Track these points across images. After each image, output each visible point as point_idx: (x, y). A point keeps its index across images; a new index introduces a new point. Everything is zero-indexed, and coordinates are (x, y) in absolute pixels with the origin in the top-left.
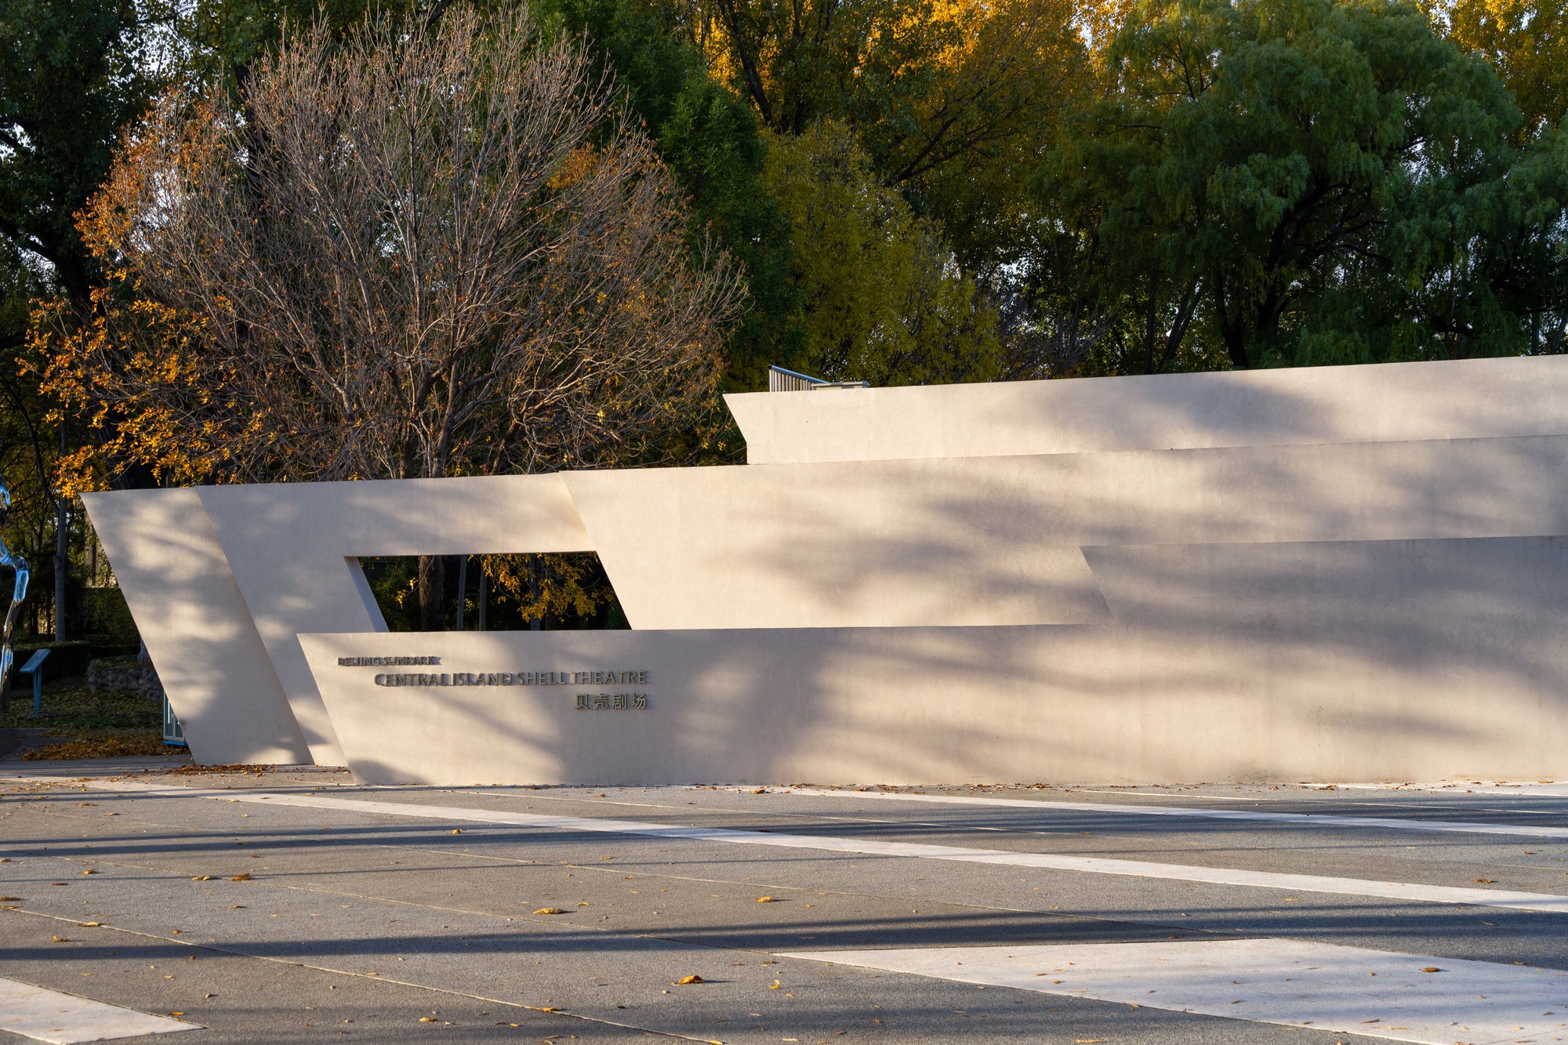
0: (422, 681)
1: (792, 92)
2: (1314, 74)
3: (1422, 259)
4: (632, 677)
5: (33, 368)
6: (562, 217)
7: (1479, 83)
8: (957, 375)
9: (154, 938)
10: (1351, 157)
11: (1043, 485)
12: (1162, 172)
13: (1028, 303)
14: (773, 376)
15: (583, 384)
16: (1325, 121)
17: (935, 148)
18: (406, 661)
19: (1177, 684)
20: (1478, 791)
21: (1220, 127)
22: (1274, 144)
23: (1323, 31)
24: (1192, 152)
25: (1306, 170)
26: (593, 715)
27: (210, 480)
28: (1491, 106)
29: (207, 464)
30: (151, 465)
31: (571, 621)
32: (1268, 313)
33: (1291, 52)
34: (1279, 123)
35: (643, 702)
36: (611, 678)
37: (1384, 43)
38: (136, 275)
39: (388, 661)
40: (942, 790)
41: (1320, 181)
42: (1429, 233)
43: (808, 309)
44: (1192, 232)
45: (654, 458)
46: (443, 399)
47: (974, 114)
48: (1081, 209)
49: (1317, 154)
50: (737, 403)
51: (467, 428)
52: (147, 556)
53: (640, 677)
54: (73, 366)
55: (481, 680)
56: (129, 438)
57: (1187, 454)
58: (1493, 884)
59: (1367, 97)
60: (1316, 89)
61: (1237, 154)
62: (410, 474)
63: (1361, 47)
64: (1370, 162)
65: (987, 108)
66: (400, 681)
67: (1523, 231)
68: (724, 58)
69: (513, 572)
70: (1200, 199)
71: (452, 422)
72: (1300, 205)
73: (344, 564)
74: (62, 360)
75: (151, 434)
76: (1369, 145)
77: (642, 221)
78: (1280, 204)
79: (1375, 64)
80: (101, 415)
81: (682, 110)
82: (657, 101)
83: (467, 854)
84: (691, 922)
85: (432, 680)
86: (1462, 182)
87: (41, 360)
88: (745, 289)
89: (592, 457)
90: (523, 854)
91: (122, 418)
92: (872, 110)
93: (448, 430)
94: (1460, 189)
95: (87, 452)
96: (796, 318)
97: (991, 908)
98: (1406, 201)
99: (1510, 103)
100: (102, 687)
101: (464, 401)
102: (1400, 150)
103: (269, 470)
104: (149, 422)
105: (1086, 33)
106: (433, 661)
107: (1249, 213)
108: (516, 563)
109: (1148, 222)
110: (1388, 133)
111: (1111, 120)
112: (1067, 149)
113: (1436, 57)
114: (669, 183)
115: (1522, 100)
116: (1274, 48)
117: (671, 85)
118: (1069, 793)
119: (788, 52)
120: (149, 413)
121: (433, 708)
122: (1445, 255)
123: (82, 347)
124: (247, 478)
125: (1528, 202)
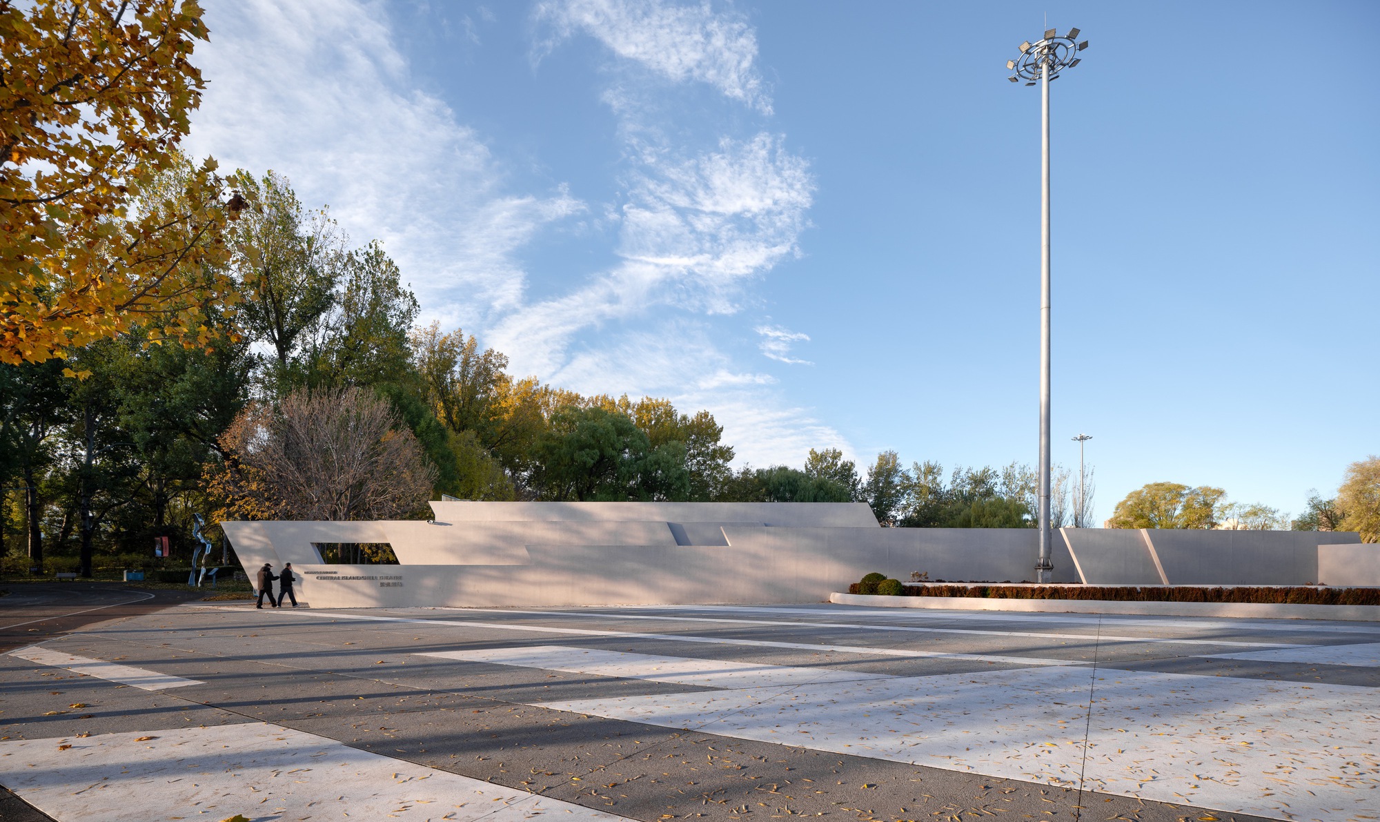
0: (332, 578)
1: (461, 422)
2: (601, 430)
3: (627, 478)
4: (397, 578)
5: (204, 484)
6: (384, 449)
7: (641, 437)
8: (503, 500)
9: (211, 655)
10: (610, 452)
11: (518, 530)
12: (562, 451)
13: (529, 483)
14: (443, 497)
15: (389, 496)
16: (604, 442)
17: (501, 441)
18: (327, 573)
19: (548, 584)
20: (622, 607)
21: (577, 441)
22: (591, 447)
23: (604, 420)
24: (570, 447)
25: (598, 454)
26: (385, 588)
27: (269, 519)
28: (644, 442)
29: (266, 514)
30: (248, 514)
31: (389, 562)
32: (589, 489)
33: (595, 424)
34: (593, 442)
35: (401, 585)
36: (391, 578)
37: (619, 424)
38: (240, 457)
39: (321, 573)
40: (486, 608)
41: (602, 457)
42: (628, 472)
43: (461, 480)
44: (570, 467)
45: (411, 518)
46: (346, 499)
47: (513, 433)
48: (543, 459)
49: (601, 450)
50: (433, 504)
51: (355, 508)
52: (245, 542)
53: (400, 578)
54: (219, 484)
55: (350, 578)
56: (240, 506)
57: (556, 523)
58: (613, 630)
59: (614, 437)
60: (602, 434)
61: (582, 448)
62: (334, 520)
63: (613, 424)
64: (614, 453)
65: (516, 431)
66: (324, 578)
67: (651, 473)
68: (442, 411)
69: (370, 548)
70: (572, 459)
71: (349, 506)
72: (597, 462)
73: (310, 546)
74: (215, 482)
75: (248, 505)
76: (614, 449)
77: (407, 452)
78: (592, 462)
79: (617, 429)
80: (229, 499)
81: (423, 423)
82: (416, 420)
83: (334, 628)
84: (391, 646)
85: (335, 578)
86: (637, 459)
87: (207, 482)
88: (438, 473)
89: (393, 517)
90: (350, 627)
91: (237, 500)
92: (483, 428)
93: (348, 508)
94: (636, 461)
95: (224, 510)
96: (457, 482)
97: (480, 640)
98: (623, 463)
99: (648, 441)
100: (238, 579)
101: (353, 500)
102: (622, 451)
103: (288, 516)
104: (247, 501)
105: (545, 414)
106: (335, 573)
107: (585, 463)
108: (371, 546)
109: (559, 464)
110: (619, 446)
111: (549, 437)
112: (538, 443)
113: (631, 429)
114: (418, 443)
115: (651, 441)
116: (591, 423)
117: (420, 415)
118: (519, 608)
119: (460, 411)
120: (247, 499)
121: (335, 586)
122: (632, 478)
123: (222, 478)
124: (281, 519)
125: (652, 466)
